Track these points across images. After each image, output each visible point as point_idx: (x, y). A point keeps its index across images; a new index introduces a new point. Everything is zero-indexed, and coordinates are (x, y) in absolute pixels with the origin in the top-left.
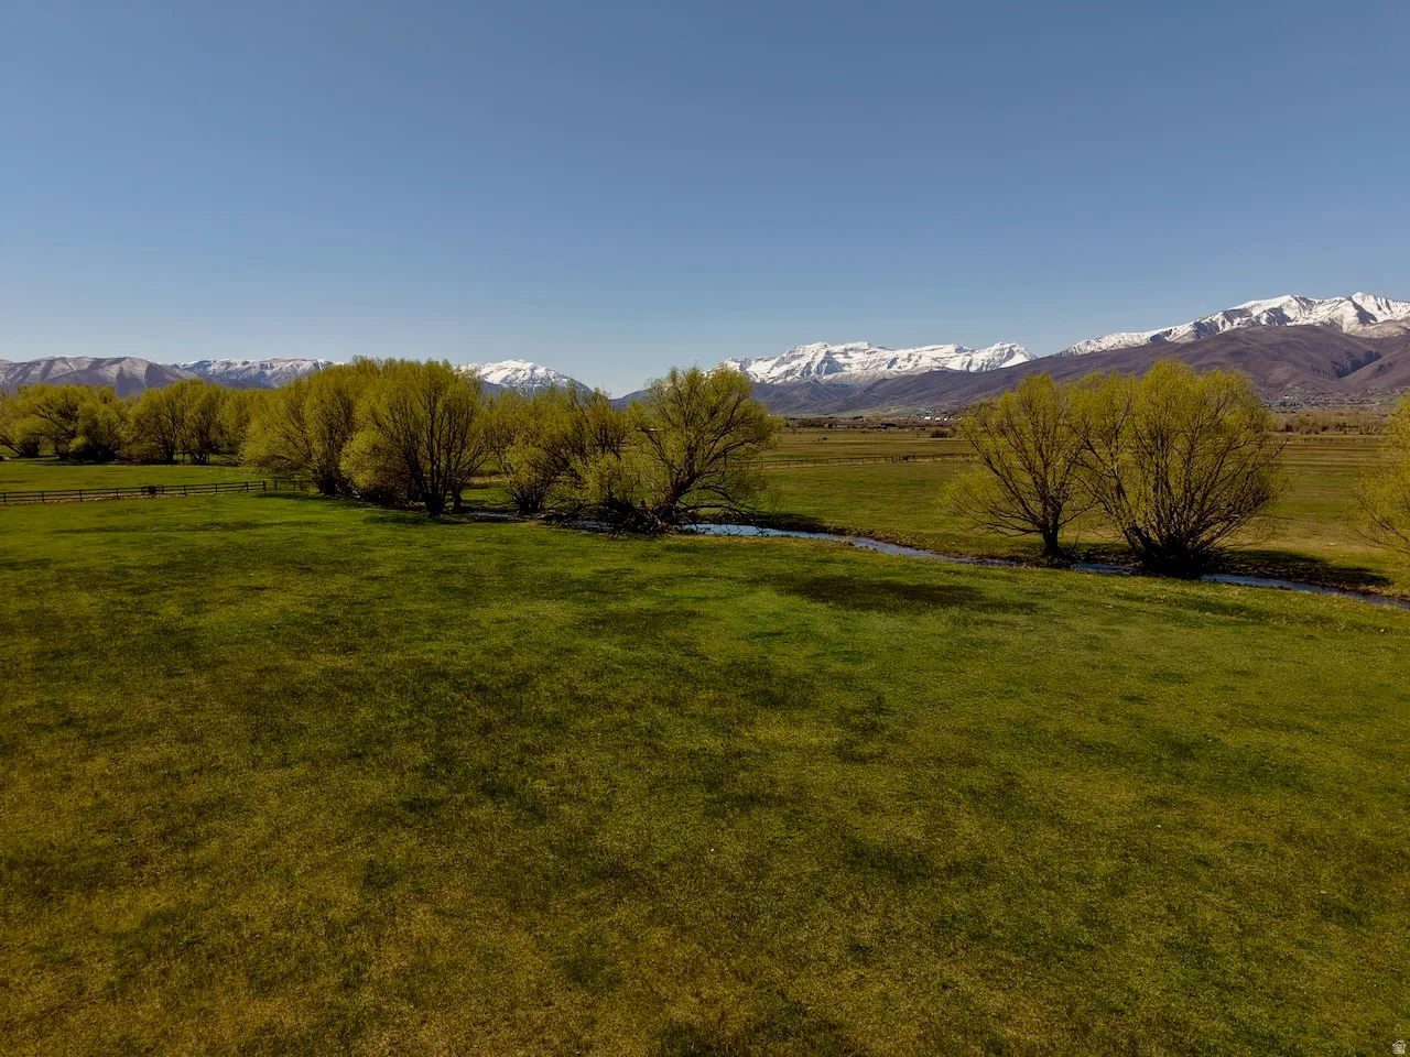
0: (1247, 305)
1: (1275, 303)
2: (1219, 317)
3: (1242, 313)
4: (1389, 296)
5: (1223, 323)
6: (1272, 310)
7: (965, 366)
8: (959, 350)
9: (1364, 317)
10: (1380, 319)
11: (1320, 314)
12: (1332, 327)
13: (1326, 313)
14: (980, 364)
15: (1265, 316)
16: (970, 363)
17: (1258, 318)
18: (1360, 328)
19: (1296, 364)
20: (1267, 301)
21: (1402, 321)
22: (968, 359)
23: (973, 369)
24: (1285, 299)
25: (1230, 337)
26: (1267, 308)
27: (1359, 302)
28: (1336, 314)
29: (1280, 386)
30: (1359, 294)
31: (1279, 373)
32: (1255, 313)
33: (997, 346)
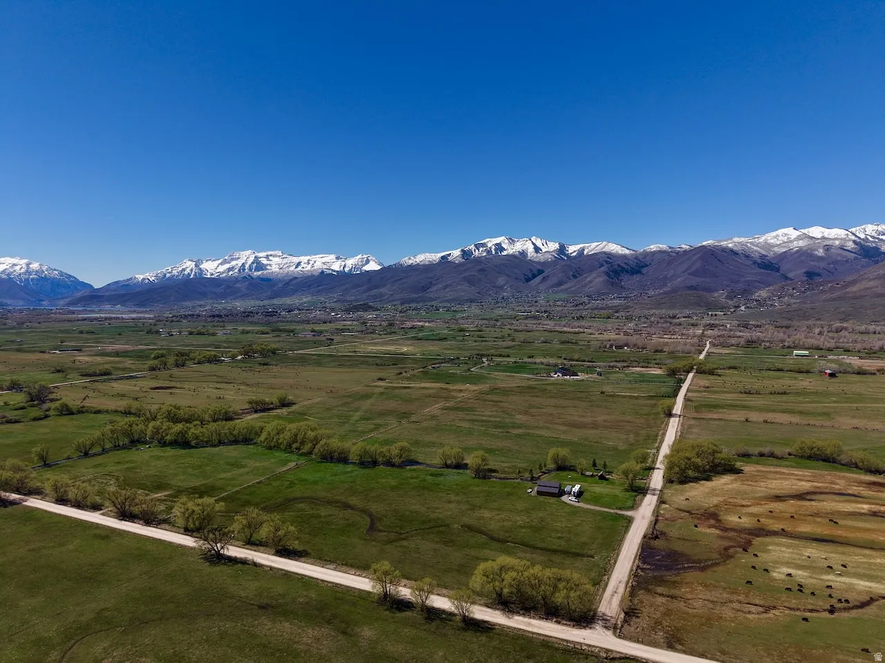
0: (486, 241)
1: (497, 240)
2: (472, 247)
3: (483, 245)
4: (547, 238)
5: (475, 251)
6: (497, 244)
7: (342, 267)
8: (338, 258)
9: (537, 249)
10: (543, 251)
11: (518, 247)
12: (523, 254)
13: (520, 247)
14: (351, 267)
15: (493, 247)
16: (345, 266)
17: (490, 248)
18: (535, 255)
19: (507, 275)
20: (494, 239)
21: (552, 251)
22: (343, 263)
23: (347, 269)
24: (503, 238)
25: (478, 260)
26: (494, 243)
27: (534, 241)
28: (525, 247)
29: (501, 287)
30: (534, 237)
31: (501, 281)
32: (489, 245)
33: (360, 256)
